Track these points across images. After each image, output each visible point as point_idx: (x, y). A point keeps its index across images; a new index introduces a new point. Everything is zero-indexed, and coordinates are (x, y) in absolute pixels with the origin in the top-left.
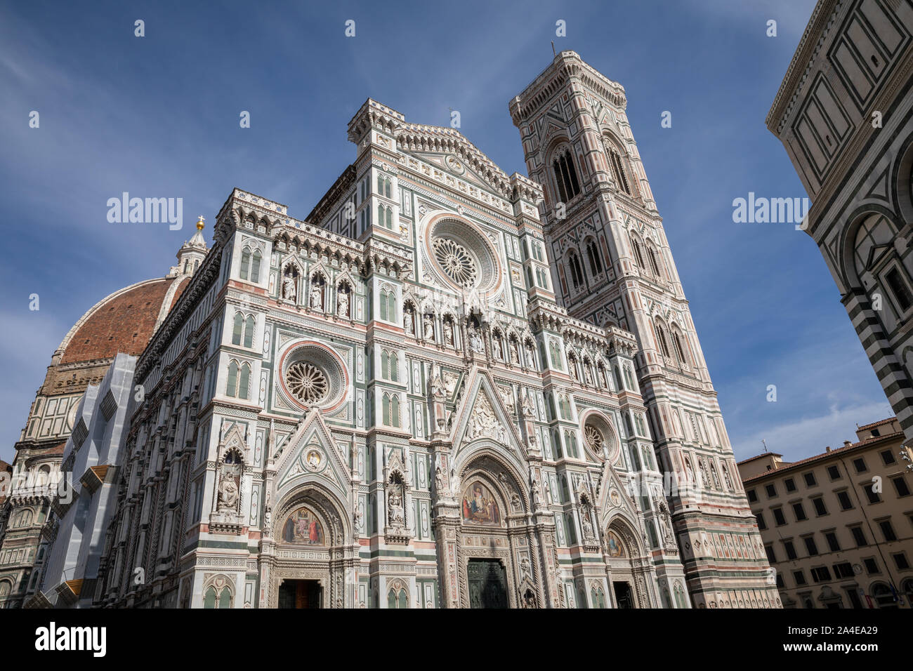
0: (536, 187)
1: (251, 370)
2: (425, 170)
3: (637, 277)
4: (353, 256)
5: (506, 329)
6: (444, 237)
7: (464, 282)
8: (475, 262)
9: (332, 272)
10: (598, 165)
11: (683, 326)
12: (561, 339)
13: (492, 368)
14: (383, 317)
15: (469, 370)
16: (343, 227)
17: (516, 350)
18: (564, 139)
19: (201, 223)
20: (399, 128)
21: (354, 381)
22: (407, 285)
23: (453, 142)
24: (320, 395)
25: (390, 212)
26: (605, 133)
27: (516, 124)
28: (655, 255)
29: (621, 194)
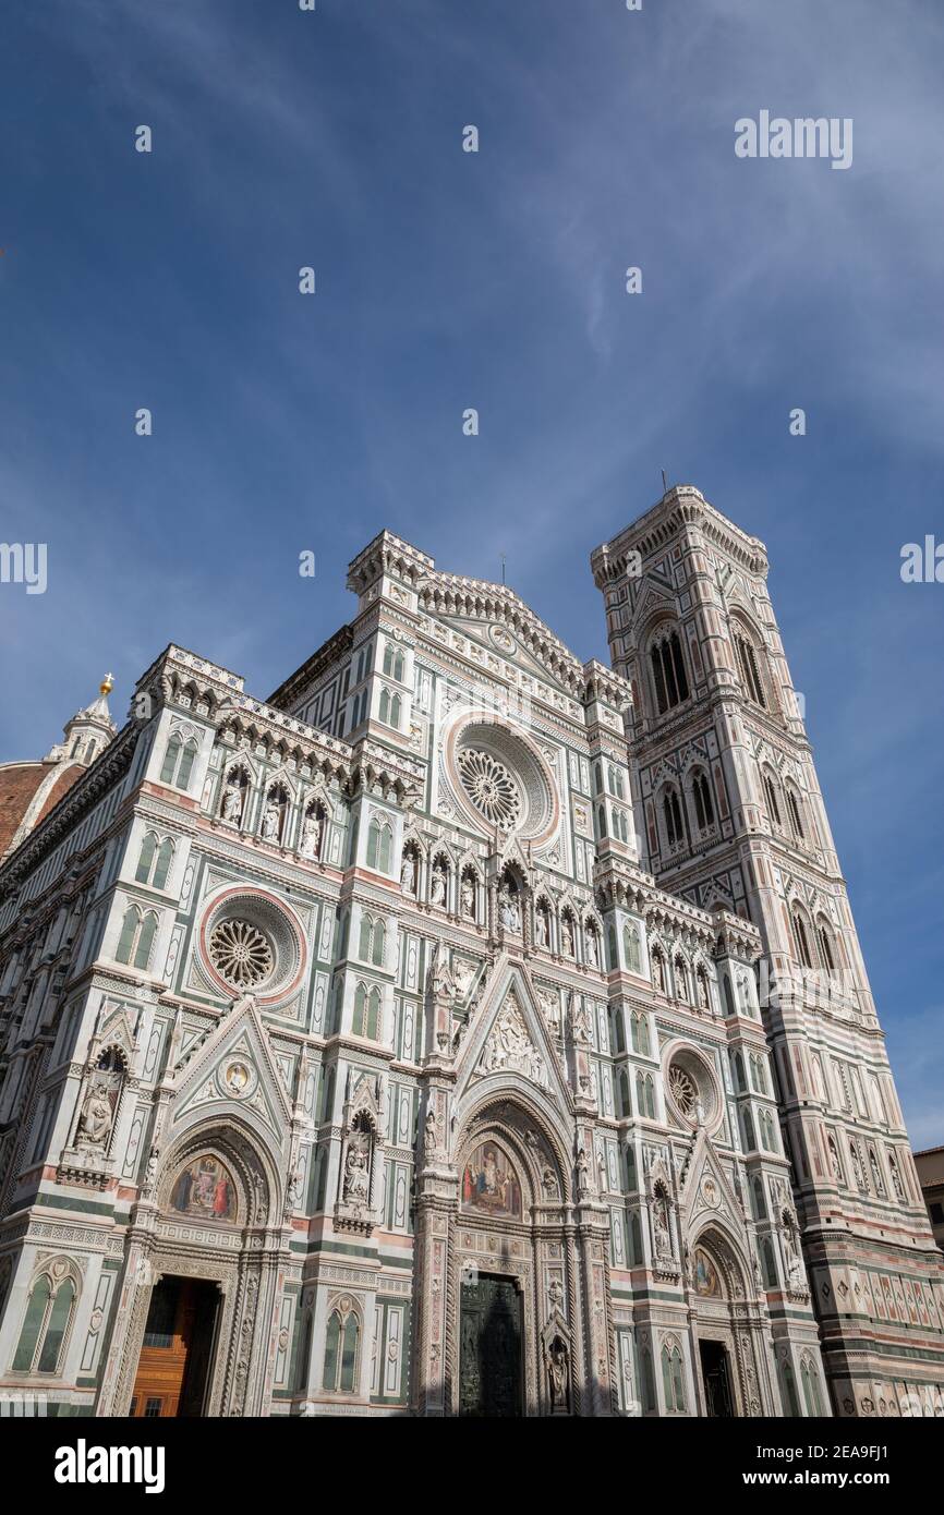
0: (623, 685)
1: (159, 924)
2: (456, 643)
3: (767, 837)
4: (335, 764)
5: (557, 900)
6: (475, 748)
7: (500, 820)
8: (519, 790)
9: (300, 784)
10: (719, 660)
11: (835, 919)
12: (643, 924)
13: (530, 959)
14: (371, 862)
15: (495, 959)
16: (323, 717)
17: (571, 934)
18: (670, 615)
19: (108, 685)
20: (424, 578)
21: (315, 958)
22: (412, 816)
23: (503, 605)
24: (260, 974)
25: (397, 702)
26: (733, 612)
27: (599, 585)
28: (798, 804)
29: (752, 707)
